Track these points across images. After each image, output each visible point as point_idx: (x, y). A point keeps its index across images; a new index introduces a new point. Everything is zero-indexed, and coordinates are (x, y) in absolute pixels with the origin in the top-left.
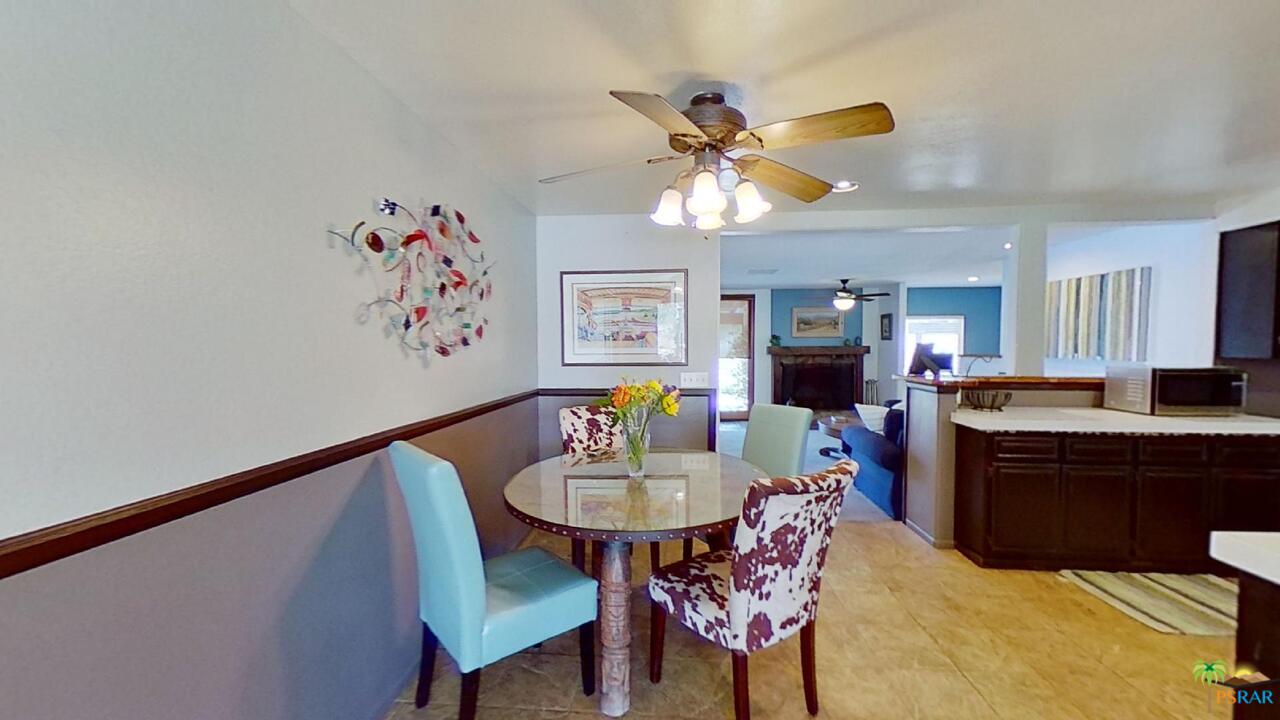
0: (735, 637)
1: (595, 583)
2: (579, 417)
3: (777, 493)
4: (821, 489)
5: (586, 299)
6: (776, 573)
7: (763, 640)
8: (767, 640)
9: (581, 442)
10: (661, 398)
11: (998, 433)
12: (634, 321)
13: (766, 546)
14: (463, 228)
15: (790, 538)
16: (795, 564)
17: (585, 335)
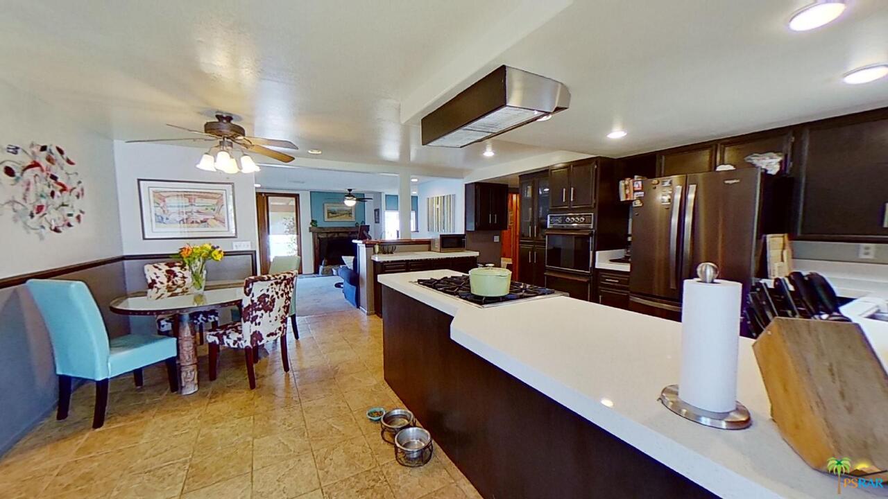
0: (245, 341)
1: (175, 339)
2: (160, 269)
3: (256, 281)
4: (276, 279)
5: (160, 198)
6: (262, 314)
7: (258, 342)
8: (260, 341)
9: (162, 283)
10: (210, 252)
11: (385, 262)
12: (198, 212)
13: (256, 303)
14: (63, 158)
15: (267, 299)
16: (271, 310)
17: (160, 220)
